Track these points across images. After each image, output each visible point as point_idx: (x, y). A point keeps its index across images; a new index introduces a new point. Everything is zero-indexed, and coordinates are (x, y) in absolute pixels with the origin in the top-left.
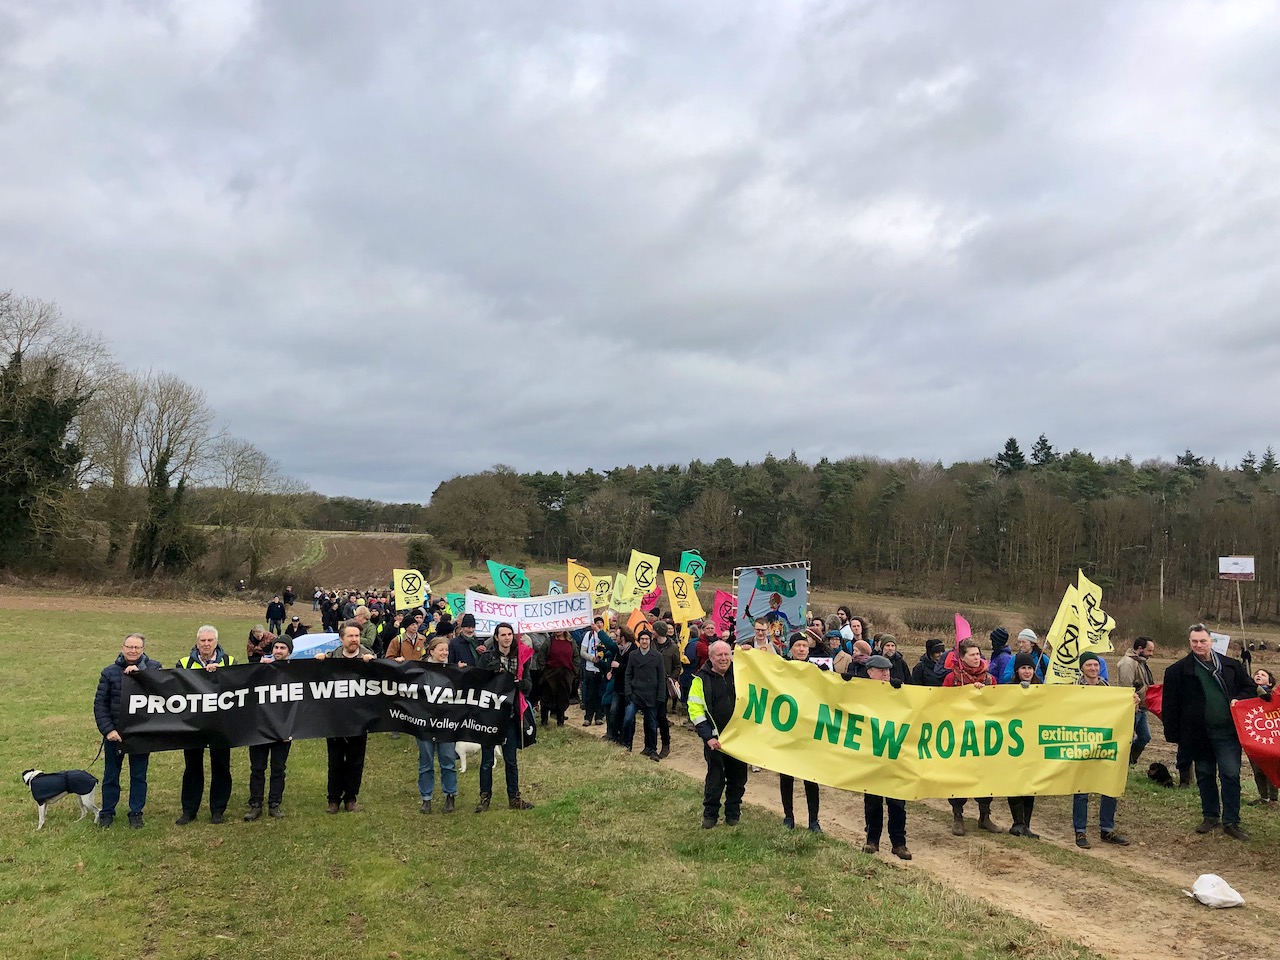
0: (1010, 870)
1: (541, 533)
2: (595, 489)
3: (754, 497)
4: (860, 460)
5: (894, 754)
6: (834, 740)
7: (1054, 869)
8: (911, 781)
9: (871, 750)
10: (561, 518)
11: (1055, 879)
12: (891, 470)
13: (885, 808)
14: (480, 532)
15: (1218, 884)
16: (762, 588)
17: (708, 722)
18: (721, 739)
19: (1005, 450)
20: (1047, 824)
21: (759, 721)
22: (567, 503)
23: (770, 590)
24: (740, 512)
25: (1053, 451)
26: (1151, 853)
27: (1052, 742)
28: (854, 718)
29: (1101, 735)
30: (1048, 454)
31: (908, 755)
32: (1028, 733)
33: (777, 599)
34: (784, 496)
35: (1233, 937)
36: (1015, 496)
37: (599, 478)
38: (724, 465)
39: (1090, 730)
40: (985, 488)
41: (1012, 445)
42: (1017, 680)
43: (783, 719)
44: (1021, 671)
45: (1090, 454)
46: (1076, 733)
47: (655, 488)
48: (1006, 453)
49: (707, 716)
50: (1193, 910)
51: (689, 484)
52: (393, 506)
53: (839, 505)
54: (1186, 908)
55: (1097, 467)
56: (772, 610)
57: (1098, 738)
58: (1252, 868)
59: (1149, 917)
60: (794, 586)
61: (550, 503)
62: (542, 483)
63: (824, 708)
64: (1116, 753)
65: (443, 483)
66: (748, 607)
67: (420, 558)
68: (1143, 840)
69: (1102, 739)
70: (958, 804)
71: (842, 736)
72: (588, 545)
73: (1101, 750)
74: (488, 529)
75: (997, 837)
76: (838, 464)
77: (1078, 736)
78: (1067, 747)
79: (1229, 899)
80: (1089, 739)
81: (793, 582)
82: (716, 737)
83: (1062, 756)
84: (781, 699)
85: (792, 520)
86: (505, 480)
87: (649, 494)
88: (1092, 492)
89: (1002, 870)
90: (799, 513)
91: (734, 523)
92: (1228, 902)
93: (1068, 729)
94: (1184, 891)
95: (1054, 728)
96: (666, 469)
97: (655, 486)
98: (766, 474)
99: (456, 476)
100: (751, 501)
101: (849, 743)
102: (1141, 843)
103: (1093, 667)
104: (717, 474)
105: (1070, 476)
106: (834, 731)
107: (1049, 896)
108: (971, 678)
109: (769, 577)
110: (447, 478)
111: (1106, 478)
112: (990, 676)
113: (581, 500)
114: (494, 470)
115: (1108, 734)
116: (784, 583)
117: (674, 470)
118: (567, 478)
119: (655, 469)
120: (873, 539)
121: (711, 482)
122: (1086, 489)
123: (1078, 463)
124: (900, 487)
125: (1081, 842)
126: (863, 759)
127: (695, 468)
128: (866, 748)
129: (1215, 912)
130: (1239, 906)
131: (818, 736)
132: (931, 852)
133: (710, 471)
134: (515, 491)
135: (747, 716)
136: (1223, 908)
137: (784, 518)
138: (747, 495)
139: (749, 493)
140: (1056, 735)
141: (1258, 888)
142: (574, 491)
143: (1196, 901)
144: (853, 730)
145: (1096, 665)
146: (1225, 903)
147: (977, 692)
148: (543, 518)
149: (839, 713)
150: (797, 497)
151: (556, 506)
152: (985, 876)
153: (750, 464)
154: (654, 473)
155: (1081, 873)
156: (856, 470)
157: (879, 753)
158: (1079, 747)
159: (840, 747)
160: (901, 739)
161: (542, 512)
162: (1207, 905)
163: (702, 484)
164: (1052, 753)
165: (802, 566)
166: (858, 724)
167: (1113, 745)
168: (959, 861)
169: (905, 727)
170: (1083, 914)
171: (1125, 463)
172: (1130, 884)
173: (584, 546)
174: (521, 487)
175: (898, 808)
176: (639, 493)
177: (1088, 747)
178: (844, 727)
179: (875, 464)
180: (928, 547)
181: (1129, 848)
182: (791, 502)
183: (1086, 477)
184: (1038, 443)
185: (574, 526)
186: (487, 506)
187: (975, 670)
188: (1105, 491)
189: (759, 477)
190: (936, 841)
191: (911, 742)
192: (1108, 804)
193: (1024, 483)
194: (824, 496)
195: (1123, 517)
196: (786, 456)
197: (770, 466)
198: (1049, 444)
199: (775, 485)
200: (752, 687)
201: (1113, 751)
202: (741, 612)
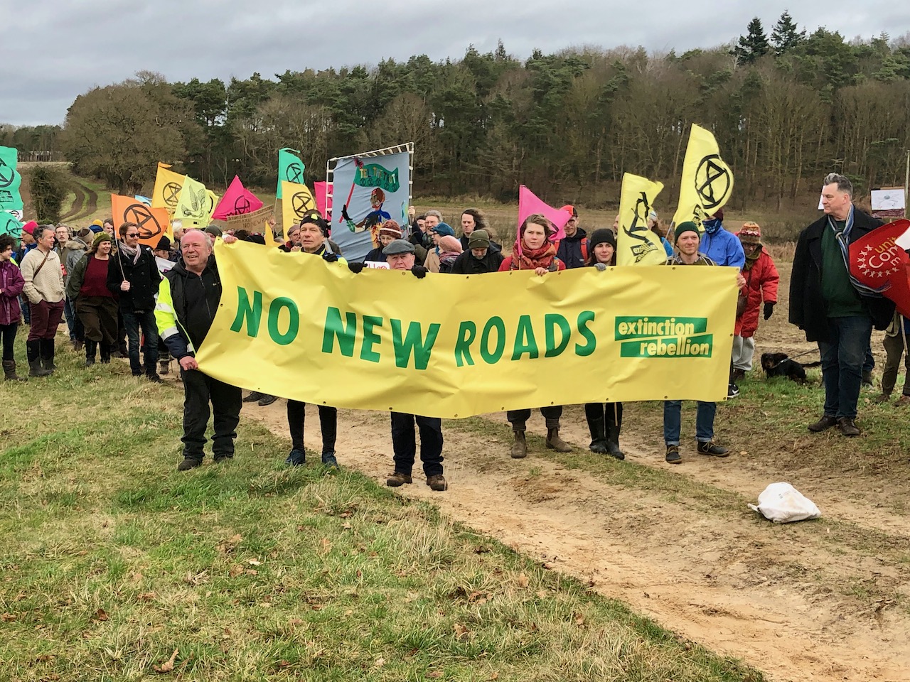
0: (557, 494)
1: (203, 155)
2: (266, 99)
3: (455, 102)
4: (580, 53)
5: (422, 363)
6: (347, 351)
7: (612, 490)
8: (448, 394)
9: (393, 360)
10: (225, 135)
11: (604, 502)
12: (617, 63)
13: (417, 427)
14: (127, 156)
15: (787, 493)
16: (363, 183)
17: (180, 337)
18: (199, 356)
19: (748, 33)
20: (645, 438)
21: (252, 333)
22: (232, 117)
23: (371, 185)
24: (442, 123)
25: (798, 31)
26: (749, 464)
27: (631, 336)
28: (369, 321)
29: (692, 326)
30: (792, 35)
31: (441, 363)
32: (603, 329)
33: (379, 196)
34: (492, 99)
35: (783, 558)
36: (753, 86)
37: (270, 85)
38: (420, 63)
39: (679, 320)
40: (723, 78)
41: (755, 26)
42: (593, 261)
43: (283, 327)
44: (598, 250)
45: (837, 32)
46: (661, 324)
47: (337, 95)
48: (749, 37)
49: (179, 328)
50: (753, 527)
51: (378, 88)
52: (25, 130)
53: (553, 107)
54: (747, 526)
55: (846, 48)
56: (374, 210)
57: (689, 330)
58: (860, 472)
59: (695, 539)
60: (397, 177)
61: (212, 117)
62: (200, 92)
63: (334, 312)
64: (710, 349)
65: (79, 97)
66: (345, 207)
67: (47, 187)
68: (746, 450)
69: (692, 331)
70: (519, 417)
71: (358, 346)
72: (262, 167)
73: (691, 344)
74: (136, 152)
75: (560, 456)
76: (552, 57)
77: (663, 329)
78: (649, 342)
79: (797, 511)
80: (677, 331)
81: (396, 172)
82: (192, 355)
83: (642, 352)
84: (277, 304)
85: (499, 129)
86: (154, 91)
87: (331, 102)
88: (843, 79)
89: (549, 495)
90: (509, 119)
91: (433, 134)
92: (796, 515)
93: (651, 319)
94: (749, 505)
95: (635, 320)
96: (350, 72)
97: (339, 92)
98: (467, 74)
99: (94, 88)
100: (450, 106)
101: (367, 354)
102: (742, 453)
103: (690, 241)
104: (410, 76)
105: (818, 60)
106: (347, 341)
107: (590, 523)
108: (529, 261)
109: (370, 169)
110: (84, 92)
111: (857, 61)
112: (557, 261)
113: (248, 113)
114: (137, 79)
115: (702, 325)
116: (386, 174)
117: (359, 73)
118: (231, 87)
119: (337, 73)
120: (594, 146)
121: (402, 85)
122: (836, 75)
123: (826, 43)
124: (626, 82)
125: (673, 457)
126: (384, 373)
127: (386, 70)
128: (388, 359)
129: (778, 528)
130: (811, 519)
131: (327, 348)
132: (476, 480)
133: (403, 71)
134: (164, 105)
135: (236, 327)
136: (789, 522)
137: (491, 125)
138: (447, 100)
139: (450, 97)
140: (636, 330)
141: (857, 496)
142: (239, 102)
143: (760, 516)
144: (372, 338)
145: (694, 238)
146: (792, 516)
147: (539, 280)
148: (203, 137)
149: (351, 318)
150: (505, 98)
151: (220, 120)
152: (525, 504)
153: (451, 62)
154: (337, 77)
155: (640, 492)
156: (574, 63)
157: (402, 363)
158: (663, 341)
159: (356, 360)
160: (431, 345)
161: (202, 129)
162: (771, 521)
163: (392, 88)
164: (630, 350)
165: (404, 149)
166: (376, 330)
167: (707, 339)
168: (502, 488)
169: (434, 329)
170: (619, 542)
171: (879, 43)
172: (692, 502)
173: (255, 169)
174: (174, 99)
175: (431, 428)
176: (320, 101)
177: (675, 341)
178: (359, 334)
179: (597, 57)
180: (655, 152)
181: (727, 459)
182: (500, 106)
183: (835, 61)
184: (780, 23)
185: (242, 143)
186: (132, 123)
187: (535, 252)
188: (856, 76)
189: (461, 78)
190: (485, 466)
191: (444, 346)
192: (706, 410)
193: (765, 72)
194: (538, 96)
195: (874, 107)
196: (493, 49)
197: (473, 62)
198: (793, 22)
199: (479, 86)
200: (241, 291)
201: (707, 346)
202: (337, 215)
